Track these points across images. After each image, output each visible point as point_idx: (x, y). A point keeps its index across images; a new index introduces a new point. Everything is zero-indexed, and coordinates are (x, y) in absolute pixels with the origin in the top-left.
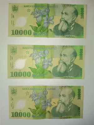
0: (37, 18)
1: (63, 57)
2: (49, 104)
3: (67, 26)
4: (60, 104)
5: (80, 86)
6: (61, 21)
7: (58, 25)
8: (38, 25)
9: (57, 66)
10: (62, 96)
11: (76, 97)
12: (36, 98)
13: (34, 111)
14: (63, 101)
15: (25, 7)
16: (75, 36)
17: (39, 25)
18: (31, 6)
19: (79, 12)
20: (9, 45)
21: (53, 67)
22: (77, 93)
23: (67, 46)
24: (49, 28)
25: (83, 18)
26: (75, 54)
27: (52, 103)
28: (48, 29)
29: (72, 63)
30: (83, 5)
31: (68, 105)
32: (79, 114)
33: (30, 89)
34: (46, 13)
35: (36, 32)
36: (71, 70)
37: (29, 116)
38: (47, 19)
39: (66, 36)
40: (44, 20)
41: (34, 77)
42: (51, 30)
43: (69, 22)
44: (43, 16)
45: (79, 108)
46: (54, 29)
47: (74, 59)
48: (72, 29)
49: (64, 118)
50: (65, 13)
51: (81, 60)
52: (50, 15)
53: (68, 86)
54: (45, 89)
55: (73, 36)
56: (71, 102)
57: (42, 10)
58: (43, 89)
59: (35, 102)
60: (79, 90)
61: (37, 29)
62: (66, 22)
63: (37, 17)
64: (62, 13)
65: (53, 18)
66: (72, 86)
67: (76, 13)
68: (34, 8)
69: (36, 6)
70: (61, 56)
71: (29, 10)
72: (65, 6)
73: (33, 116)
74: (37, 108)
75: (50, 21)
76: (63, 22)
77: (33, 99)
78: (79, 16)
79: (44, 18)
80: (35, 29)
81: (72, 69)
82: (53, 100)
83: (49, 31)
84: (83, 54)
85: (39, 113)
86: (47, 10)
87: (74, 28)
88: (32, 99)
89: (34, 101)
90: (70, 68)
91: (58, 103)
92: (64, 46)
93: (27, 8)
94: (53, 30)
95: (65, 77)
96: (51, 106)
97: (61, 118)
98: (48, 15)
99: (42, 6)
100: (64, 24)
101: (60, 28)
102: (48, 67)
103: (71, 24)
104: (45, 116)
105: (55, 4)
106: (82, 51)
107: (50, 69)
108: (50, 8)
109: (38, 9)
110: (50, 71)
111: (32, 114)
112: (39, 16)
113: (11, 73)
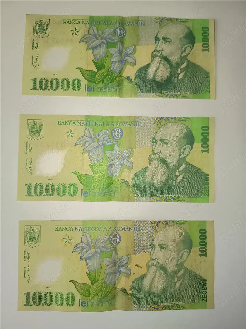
0: (95, 50)
2: (123, 270)
3: (169, 70)
4: (153, 269)
5: (205, 222)
6: (153, 57)
7: (147, 66)
9: (145, 169)
10: (157, 247)
11: (196, 249)
12: (92, 251)
13: (84, 290)
14: (161, 262)
15: (65, 23)
16: (188, 94)
17: (99, 67)
18: (81, 22)
19: (198, 36)
21: (134, 171)
22: (198, 239)
23: (168, 118)
24: (125, 73)
25: (208, 50)
26: (189, 139)
27: (132, 266)
28: (121, 76)
29: (182, 161)
30: (207, 21)
31: (175, 273)
32: (204, 296)
33: (74, 229)
34: (116, 40)
35: (92, 85)
36: (179, 179)
37: (70, 303)
38: (120, 53)
40: (112, 55)
41: (86, 195)
42: (128, 78)
44: (109, 45)
45: (204, 282)
46: (137, 76)
47: (186, 152)
48: (181, 76)
49: (165, 308)
50: (164, 39)
51: (205, 153)
52: (125, 45)
53: (173, 221)
54: (115, 228)
55: (183, 93)
56: (182, 264)
57: (108, 31)
58: (108, 229)
59: (86, 262)
60: (203, 233)
61: (94, 77)
62: (166, 59)
63: (95, 48)
64: (157, 39)
65: (135, 50)
66: (184, 222)
67: (190, 38)
68: (88, 26)
69: (93, 21)
70: (154, 142)
71: (74, 32)
72: (162, 21)
73: (83, 304)
74: (93, 281)
75: (127, 58)
77: (81, 257)
78: (198, 45)
79: (113, 51)
80: (90, 77)
81: (183, 177)
82: (136, 259)
83: (126, 82)
84: (210, 137)
85: (97, 295)
86: (118, 32)
87: (185, 74)
88: (79, 256)
89: (84, 262)
90: (177, 174)
91: (148, 267)
92: (161, 118)
93: (71, 27)
94: (133, 80)
95: (164, 197)
96: (128, 275)
97: (156, 309)
98: (122, 43)
99: (107, 21)
100: (162, 65)
102: (121, 172)
103: (178, 65)
104: (114, 304)
105: (138, 17)
106: (208, 129)
107: (128, 176)
108: (126, 27)
109: (97, 29)
110: (126, 183)
111: (78, 297)
112: (100, 45)
113: (26, 185)
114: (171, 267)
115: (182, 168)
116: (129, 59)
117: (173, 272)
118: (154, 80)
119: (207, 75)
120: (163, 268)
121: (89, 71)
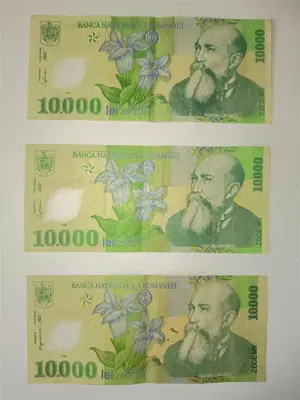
0: (119, 61)
1: (199, 185)
2: (156, 335)
3: (213, 87)
4: (192, 335)
5: (257, 277)
6: (193, 70)
8: (121, 82)
9: (182, 213)
10: (197, 308)
11: (245, 310)
12: (117, 313)
13: (107, 358)
14: (201, 325)
15: (80, 26)
17: (125, 83)
18: (100, 24)
19: (251, 42)
20: (29, 147)
21: (168, 215)
22: (248, 298)
23: (212, 148)
24: (157, 91)
25: (263, 60)
26: (238, 174)
27: (166, 331)
28: (152, 95)
29: (228, 202)
30: (262, 22)
31: (218, 339)
32: (254, 366)
33: (94, 285)
34: (145, 47)
35: (114, 105)
37: (91, 374)
38: (151, 64)
39: (209, 116)
40: (141, 67)
41: (109, 245)
42: (162, 97)
43: (220, 72)
44: (136, 54)
45: (254, 349)
46: (172, 94)
47: (234, 191)
48: (228, 94)
49: (206, 381)
51: (257, 192)
52: (157, 55)
53: (217, 277)
54: (145, 285)
55: (231, 116)
56: (227, 328)
57: (136, 36)
58: (136, 285)
59: (110, 327)
60: (254, 290)
61: (118, 96)
62: (209, 72)
63: (119, 58)
64: (197, 46)
65: (169, 61)
66: (230, 278)
67: (240, 44)
68: (109, 29)
69: (115, 23)
70: (193, 178)
71: (92, 38)
72: (204, 23)
73: (106, 375)
74: (119, 348)
75: (159, 71)
76: (199, 73)
77: (104, 319)
78: (251, 54)
79: (142, 61)
80: (114, 96)
81: (230, 222)
82: (170, 322)
83: (158, 102)
84: (264, 172)
85: (124, 364)
86: (148, 37)
87: (234, 91)
88: (101, 318)
89: (107, 325)
90: (223, 219)
91: (186, 333)
92: (203, 148)
93: (87, 31)
94: (167, 99)
95: (206, 246)
96: (162, 341)
97: (196, 382)
98: (153, 50)
99: (134, 23)
100: (204, 80)
101: (189, 92)
102: (152, 216)
103: (225, 79)
104: (144, 375)
105: (173, 18)
106: (262, 162)
107: (161, 220)
108: (157, 30)
109: (122, 34)
110: (159, 229)
111: (100, 367)
112: (125, 55)
113: (35, 233)
114: (214, 332)
115: (229, 210)
116: (162, 73)
117: (216, 337)
118: (194, 100)
119: (261, 92)
120: (204, 333)
121: (112, 88)
